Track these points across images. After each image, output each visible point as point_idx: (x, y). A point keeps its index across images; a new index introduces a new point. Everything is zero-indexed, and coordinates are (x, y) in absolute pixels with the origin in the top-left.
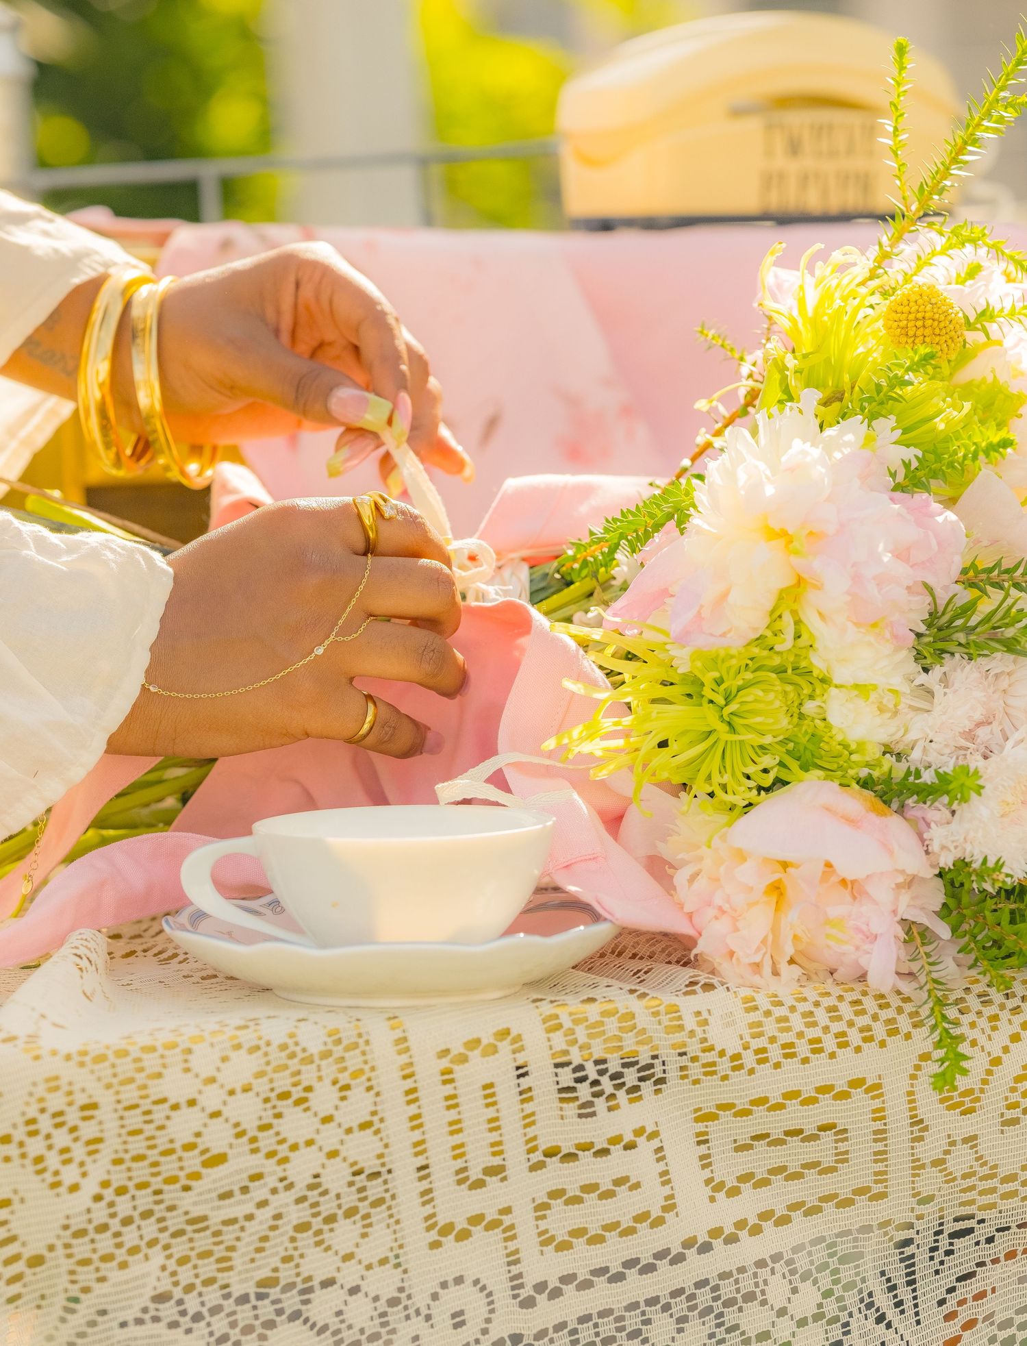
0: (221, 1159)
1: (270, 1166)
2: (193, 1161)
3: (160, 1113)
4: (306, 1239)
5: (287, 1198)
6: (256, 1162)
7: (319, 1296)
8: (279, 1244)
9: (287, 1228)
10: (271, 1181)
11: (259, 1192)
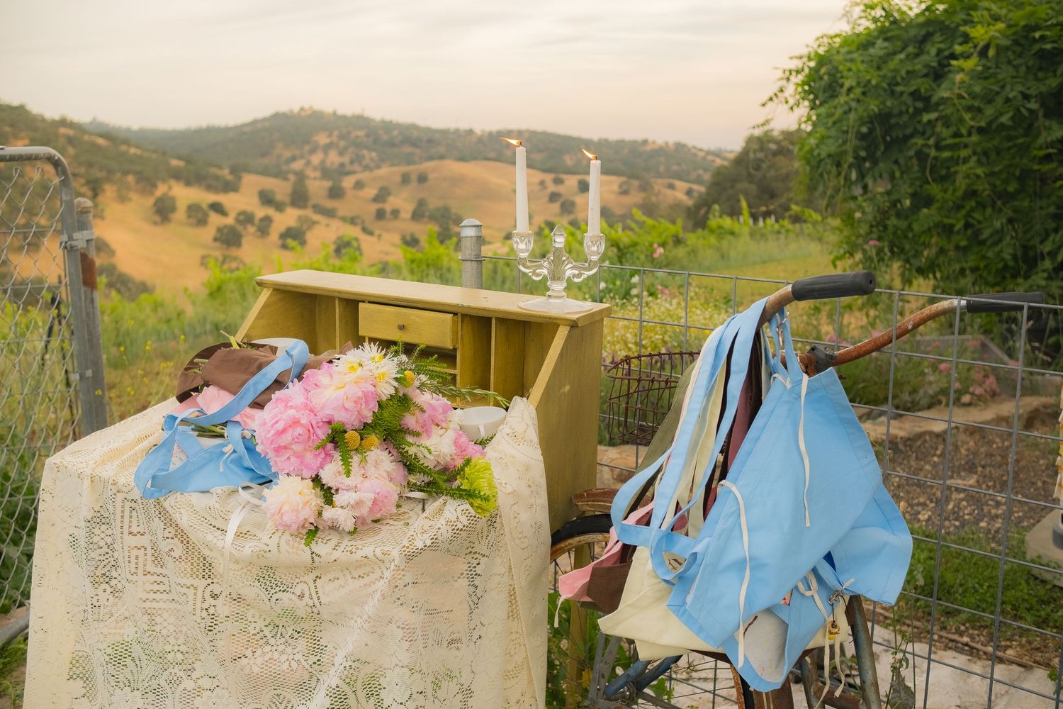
0: (101, 548)
1: (110, 552)
2: (96, 546)
3: (92, 535)
4: (114, 568)
5: (112, 559)
6: (108, 551)
7: (113, 580)
8: (108, 567)
9: (110, 565)
10: (110, 555)
11: (107, 556)
